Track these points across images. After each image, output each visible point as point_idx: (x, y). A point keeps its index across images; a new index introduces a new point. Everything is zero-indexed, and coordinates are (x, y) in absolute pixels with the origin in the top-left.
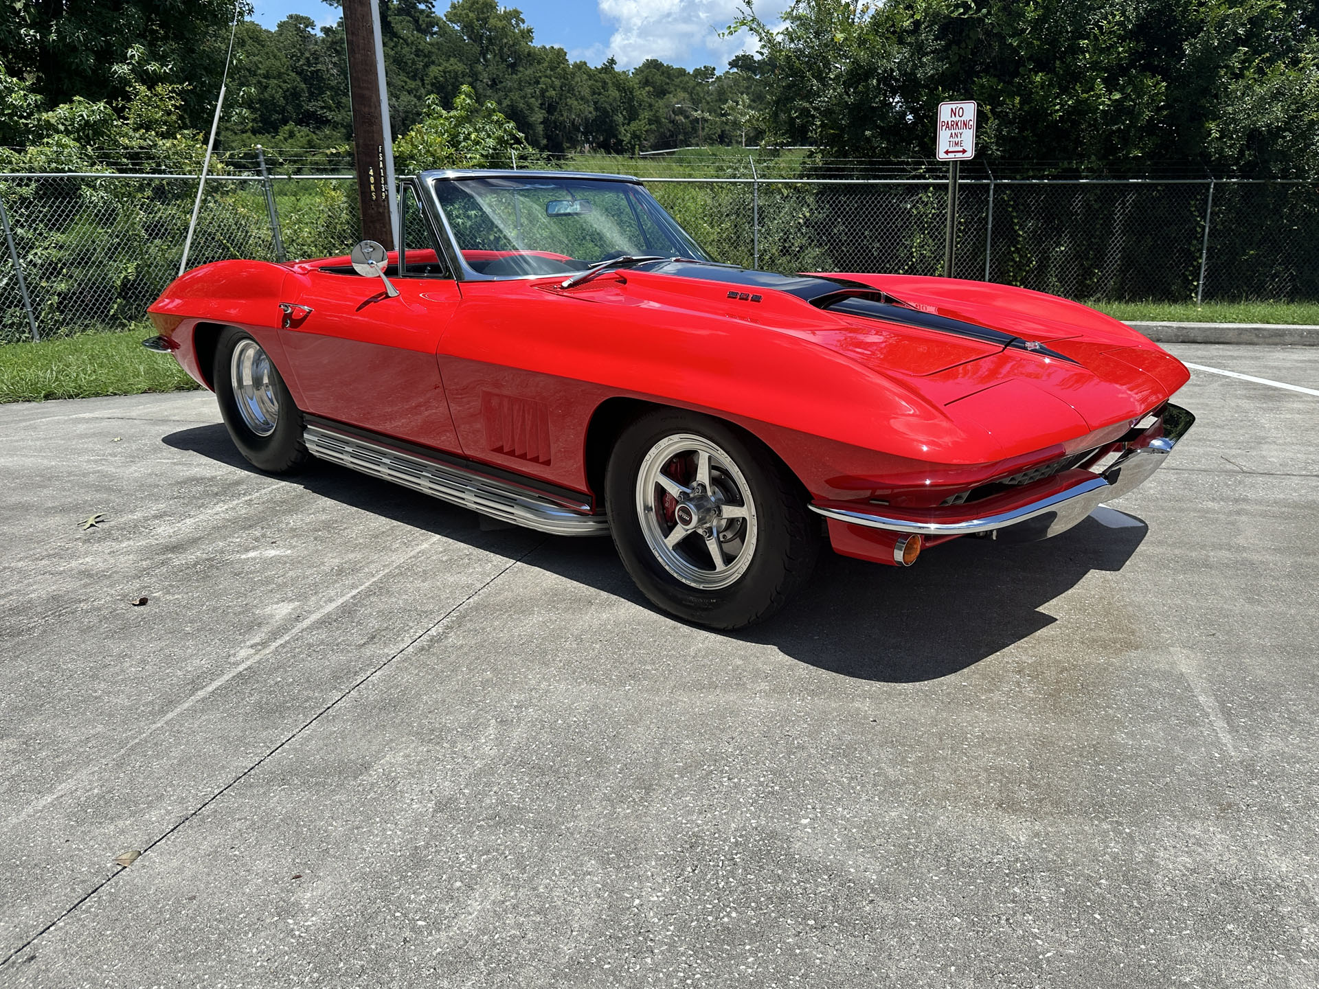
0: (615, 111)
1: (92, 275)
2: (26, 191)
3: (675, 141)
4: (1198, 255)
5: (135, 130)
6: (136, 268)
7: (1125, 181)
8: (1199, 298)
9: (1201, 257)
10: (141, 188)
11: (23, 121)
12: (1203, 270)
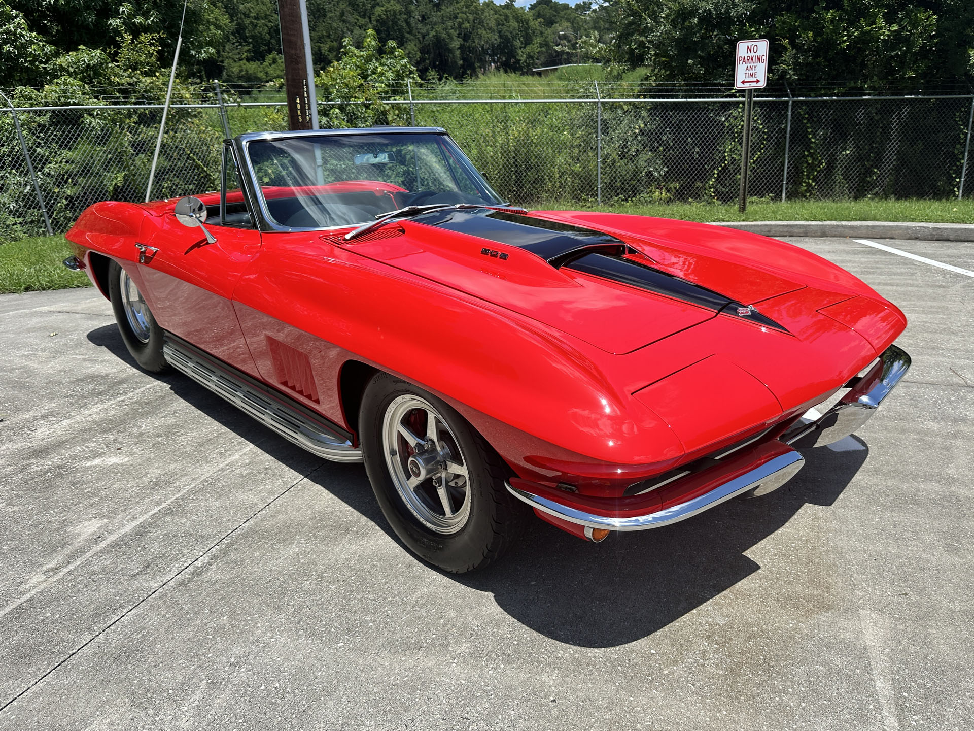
0: (514, 37)
1: (91, 183)
2: (42, 120)
3: (560, 59)
4: (961, 157)
5: (125, 70)
6: (124, 177)
7: (902, 97)
8: (961, 191)
9: (963, 158)
10: (129, 116)
11: (43, 65)
12: (965, 169)
